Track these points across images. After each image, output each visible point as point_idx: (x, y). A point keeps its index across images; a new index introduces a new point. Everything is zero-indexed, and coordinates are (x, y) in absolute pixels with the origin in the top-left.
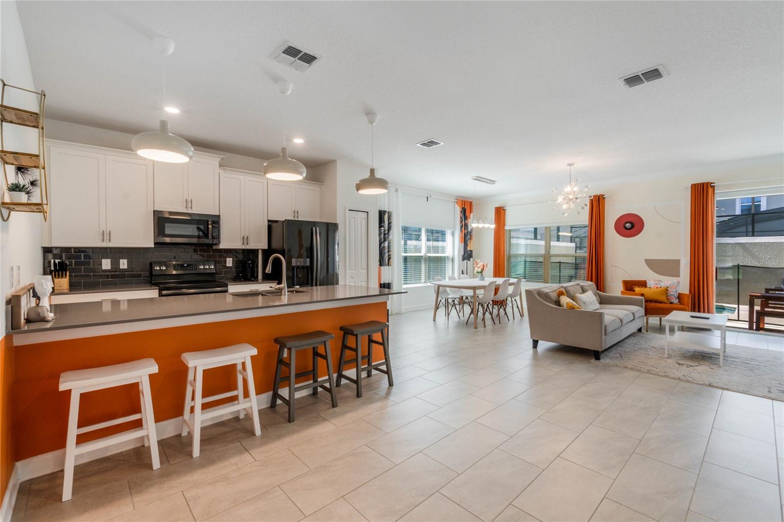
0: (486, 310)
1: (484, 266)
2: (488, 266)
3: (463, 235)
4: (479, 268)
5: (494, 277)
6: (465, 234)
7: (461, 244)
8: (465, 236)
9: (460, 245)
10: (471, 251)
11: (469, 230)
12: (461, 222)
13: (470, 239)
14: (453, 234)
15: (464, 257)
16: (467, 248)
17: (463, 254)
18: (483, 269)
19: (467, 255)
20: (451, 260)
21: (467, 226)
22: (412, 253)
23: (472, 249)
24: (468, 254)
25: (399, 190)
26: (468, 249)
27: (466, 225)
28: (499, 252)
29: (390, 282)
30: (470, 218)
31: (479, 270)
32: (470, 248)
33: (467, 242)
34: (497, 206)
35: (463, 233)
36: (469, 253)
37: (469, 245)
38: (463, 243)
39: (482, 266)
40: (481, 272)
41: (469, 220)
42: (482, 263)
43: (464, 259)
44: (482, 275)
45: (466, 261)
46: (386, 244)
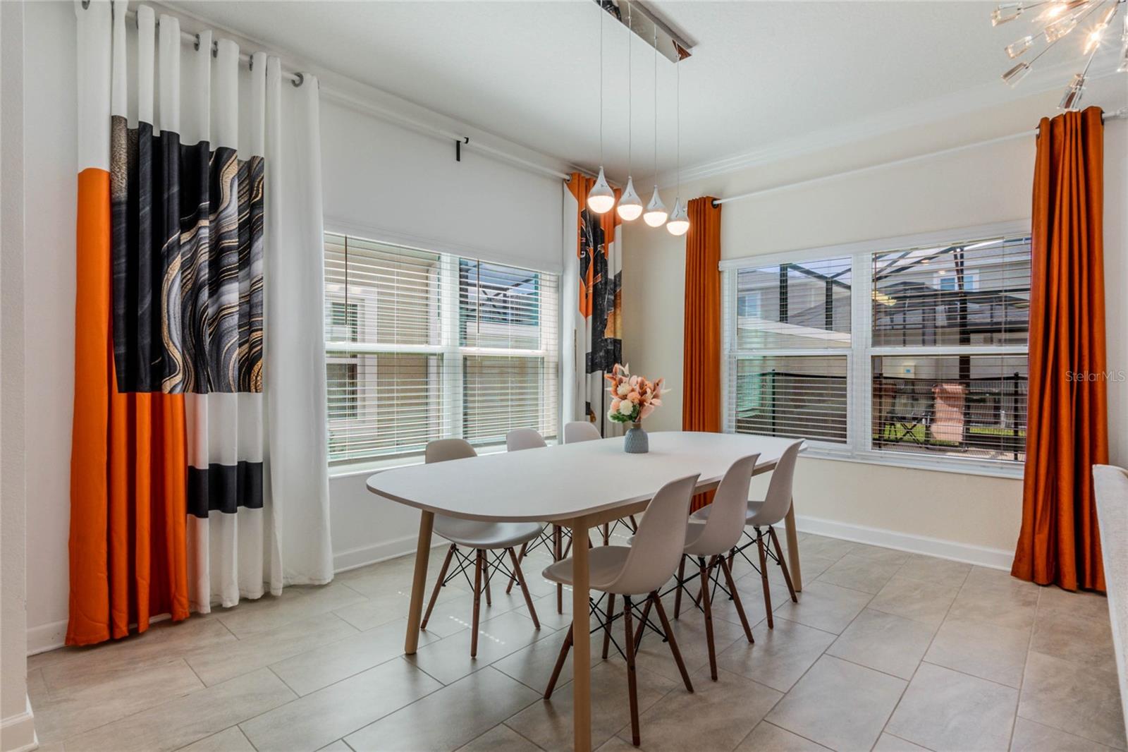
0: (644, 619)
1: (643, 393)
2: (662, 391)
3: (591, 291)
4: (624, 397)
5: (684, 429)
6: (595, 286)
7: (583, 318)
8: (597, 293)
9: (577, 322)
10: (617, 342)
11: (611, 276)
12: (583, 246)
13: (615, 304)
14: (559, 287)
15: (593, 360)
16: (602, 333)
17: (590, 350)
18: (641, 403)
19: (602, 354)
20: (552, 371)
21: (605, 263)
22: (392, 342)
23: (619, 337)
24: (607, 352)
25: (307, 77)
26: (608, 334)
27: (600, 262)
28: (702, 342)
29: (258, 458)
30: (612, 239)
31: (626, 408)
32: (615, 333)
33: (602, 312)
34: (696, 195)
35: (591, 283)
36: (611, 347)
37: (610, 324)
38: (590, 317)
39: (637, 388)
40: (630, 417)
41: (611, 245)
42: (635, 380)
43: (592, 366)
44: (637, 427)
45: (599, 373)
46: (232, 294)
